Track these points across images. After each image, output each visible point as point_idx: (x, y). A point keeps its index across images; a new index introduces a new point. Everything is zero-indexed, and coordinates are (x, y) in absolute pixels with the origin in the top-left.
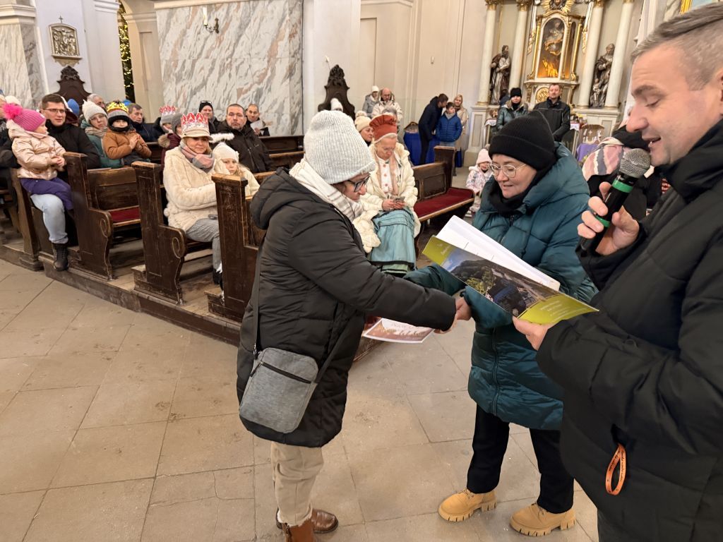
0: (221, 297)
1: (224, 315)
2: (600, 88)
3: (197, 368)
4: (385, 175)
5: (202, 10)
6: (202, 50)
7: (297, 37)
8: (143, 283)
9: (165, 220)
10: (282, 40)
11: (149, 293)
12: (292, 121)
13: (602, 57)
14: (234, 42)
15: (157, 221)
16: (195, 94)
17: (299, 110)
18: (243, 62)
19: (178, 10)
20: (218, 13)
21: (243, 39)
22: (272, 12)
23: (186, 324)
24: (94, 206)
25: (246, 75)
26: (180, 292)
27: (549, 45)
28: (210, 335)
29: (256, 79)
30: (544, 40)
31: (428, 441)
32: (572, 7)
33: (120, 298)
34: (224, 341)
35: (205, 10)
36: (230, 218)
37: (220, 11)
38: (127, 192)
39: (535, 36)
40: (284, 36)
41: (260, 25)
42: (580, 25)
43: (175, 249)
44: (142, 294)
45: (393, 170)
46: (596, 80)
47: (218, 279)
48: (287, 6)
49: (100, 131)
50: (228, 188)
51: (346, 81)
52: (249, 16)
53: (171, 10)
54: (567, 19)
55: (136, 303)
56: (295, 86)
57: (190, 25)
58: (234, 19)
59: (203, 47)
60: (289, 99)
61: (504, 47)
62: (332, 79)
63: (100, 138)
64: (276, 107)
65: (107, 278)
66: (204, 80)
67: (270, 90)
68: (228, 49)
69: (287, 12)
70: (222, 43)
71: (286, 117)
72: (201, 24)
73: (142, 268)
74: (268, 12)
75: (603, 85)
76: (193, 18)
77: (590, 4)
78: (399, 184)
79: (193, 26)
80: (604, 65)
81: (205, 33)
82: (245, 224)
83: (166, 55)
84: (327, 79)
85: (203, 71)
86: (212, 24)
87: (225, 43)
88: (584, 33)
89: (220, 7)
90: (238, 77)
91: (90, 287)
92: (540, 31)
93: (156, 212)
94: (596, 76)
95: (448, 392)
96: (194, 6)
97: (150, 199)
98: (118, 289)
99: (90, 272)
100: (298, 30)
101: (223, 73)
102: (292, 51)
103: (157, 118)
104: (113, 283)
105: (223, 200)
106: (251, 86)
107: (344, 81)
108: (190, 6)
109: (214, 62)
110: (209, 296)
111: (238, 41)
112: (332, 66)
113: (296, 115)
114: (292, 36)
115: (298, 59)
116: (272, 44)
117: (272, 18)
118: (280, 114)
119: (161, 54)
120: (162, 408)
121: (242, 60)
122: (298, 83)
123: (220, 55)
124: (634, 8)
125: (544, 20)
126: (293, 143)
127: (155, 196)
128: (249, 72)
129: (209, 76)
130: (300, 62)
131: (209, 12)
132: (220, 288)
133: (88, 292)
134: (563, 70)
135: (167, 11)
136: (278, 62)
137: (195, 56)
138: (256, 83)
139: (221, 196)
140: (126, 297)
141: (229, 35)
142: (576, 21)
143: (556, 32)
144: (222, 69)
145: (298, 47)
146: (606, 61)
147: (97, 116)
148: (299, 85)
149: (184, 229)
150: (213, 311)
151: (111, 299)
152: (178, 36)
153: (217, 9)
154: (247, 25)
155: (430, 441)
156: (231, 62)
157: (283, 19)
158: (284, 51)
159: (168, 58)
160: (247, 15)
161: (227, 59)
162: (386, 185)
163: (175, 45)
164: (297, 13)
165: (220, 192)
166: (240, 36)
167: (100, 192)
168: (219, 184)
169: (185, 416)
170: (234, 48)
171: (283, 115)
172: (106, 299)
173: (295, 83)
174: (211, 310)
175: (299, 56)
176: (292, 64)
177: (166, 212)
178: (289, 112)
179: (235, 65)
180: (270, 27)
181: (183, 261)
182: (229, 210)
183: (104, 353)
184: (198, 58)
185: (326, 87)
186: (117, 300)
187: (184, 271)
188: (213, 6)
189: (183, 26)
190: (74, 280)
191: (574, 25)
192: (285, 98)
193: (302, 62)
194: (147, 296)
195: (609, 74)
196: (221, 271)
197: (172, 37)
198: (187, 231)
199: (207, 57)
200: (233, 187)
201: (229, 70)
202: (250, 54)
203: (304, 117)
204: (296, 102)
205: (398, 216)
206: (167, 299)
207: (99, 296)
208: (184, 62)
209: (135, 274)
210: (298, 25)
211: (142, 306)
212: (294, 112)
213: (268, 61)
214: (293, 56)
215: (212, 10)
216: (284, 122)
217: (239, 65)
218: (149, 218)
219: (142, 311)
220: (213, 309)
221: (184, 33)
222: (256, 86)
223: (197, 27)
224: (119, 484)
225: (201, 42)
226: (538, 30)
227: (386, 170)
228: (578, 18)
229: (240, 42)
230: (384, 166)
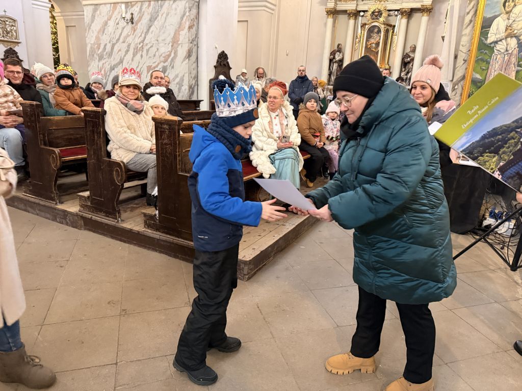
0: (155, 215)
1: (157, 230)
2: (406, 75)
3: (137, 272)
4: (276, 125)
5: (121, 6)
6: (120, 36)
7: (194, 28)
8: (87, 206)
9: (109, 154)
10: (183, 30)
11: (92, 214)
12: (189, 90)
13: (407, 54)
14: (145, 31)
15: (101, 155)
16: (114, 69)
17: (195, 83)
18: (152, 47)
19: (101, 6)
20: (133, 9)
21: (152, 29)
22: (176, 9)
23: (123, 238)
24: (45, 145)
25: (155, 55)
26: (119, 213)
27: (370, 44)
28: (145, 247)
29: (162, 59)
30: (367, 40)
31: (336, 326)
32: (386, 18)
33: (65, 219)
34: (156, 251)
35: (123, 6)
36: (166, 152)
37: (135, 7)
38: (72, 134)
39: (361, 38)
40: (185, 28)
41: (166, 18)
42: (392, 31)
43: (117, 178)
44: (85, 215)
45: (282, 120)
46: (403, 69)
47: (151, 201)
48: (187, 5)
49: (49, 87)
50: (166, 126)
51: (229, 63)
52: (158, 12)
53: (96, 6)
54: (383, 26)
55: (80, 222)
56: (192, 64)
57: (110, 19)
58: (146, 14)
59: (121, 34)
60: (187, 74)
61: (339, 45)
62: (220, 61)
63: (48, 93)
64: (178, 80)
65: (55, 203)
66: (121, 59)
67: (173, 67)
68: (141, 36)
69: (188, 10)
70: (136, 32)
71: (185, 88)
72: (119, 17)
73: (87, 194)
74: (172, 10)
75: (408, 73)
76: (113, 12)
77: (398, 17)
78: (287, 131)
79: (113, 18)
80: (409, 59)
81: (123, 23)
82: (179, 155)
83: (91, 39)
84: (216, 61)
85: (120, 52)
86: (128, 17)
87: (138, 32)
88: (394, 37)
89: (135, 5)
90: (148, 57)
91: (39, 210)
92: (364, 34)
93: (101, 149)
94: (403, 67)
95: (341, 287)
96: (114, 3)
97: (96, 137)
98: (65, 211)
99: (40, 198)
100: (195, 23)
101: (137, 54)
102: (191, 39)
103: (87, 83)
104: (60, 207)
105: (161, 136)
106: (158, 64)
107: (228, 63)
108: (111, 3)
109: (129, 46)
110: (145, 215)
111: (148, 30)
112: (220, 52)
113: (193, 86)
114: (190, 27)
115: (195, 45)
116: (175, 34)
117: (176, 14)
118: (180, 85)
119: (87, 39)
120: (112, 305)
121: (151, 45)
122: (194, 63)
123: (134, 40)
124: (429, 20)
125: (367, 26)
126: (193, 105)
127: (101, 134)
128: (157, 53)
129: (125, 56)
130: (196, 47)
131: (126, 7)
132: (154, 209)
133: (38, 215)
134: (380, 61)
135: (93, 7)
136: (180, 47)
137: (114, 41)
138: (162, 61)
139: (159, 132)
140: (71, 218)
141: (142, 26)
142: (389, 28)
143: (375, 35)
144: (136, 51)
145: (194, 36)
146: (410, 57)
147: (47, 75)
148: (195, 64)
149: (125, 161)
150: (148, 227)
151: (58, 220)
152: (101, 26)
153: (132, 6)
154: (156, 18)
155: (337, 325)
156: (142, 46)
157: (184, 15)
158: (184, 38)
159: (92, 42)
160: (156, 11)
161: (140, 44)
162: (277, 132)
163: (98, 32)
164: (194, 11)
165: (159, 130)
166: (150, 27)
167: (49, 134)
168: (159, 123)
169: (134, 311)
170: (145, 35)
171: (183, 86)
172: (53, 220)
173: (192, 63)
174: (146, 226)
175: (195, 43)
176: (190, 48)
177: (109, 148)
178: (187, 84)
179: (146, 48)
180: (174, 20)
181: (122, 188)
182: (166, 144)
183: (58, 261)
184: (117, 43)
185: (215, 66)
186: (64, 221)
187: (123, 196)
188: (129, 4)
189: (106, 18)
190: (25, 205)
191: (387, 31)
192: (185, 73)
193: (198, 47)
194: (90, 216)
195: (412, 66)
196: (157, 194)
197: (96, 26)
198: (127, 163)
199: (124, 42)
200: (170, 125)
201: (141, 52)
202: (158, 41)
203: (199, 88)
204: (193, 76)
205: (288, 152)
206: (107, 218)
207: (47, 218)
208: (106, 45)
209: (80, 199)
210: (195, 20)
211: (86, 224)
212: (191, 84)
213: (172, 46)
214: (191, 43)
215: (128, 7)
216: (184, 91)
217: (149, 48)
218: (94, 153)
219: (85, 229)
220: (148, 225)
221: (106, 24)
222: (162, 64)
223: (116, 19)
224: (85, 370)
225: (120, 31)
226: (363, 34)
227: (276, 121)
228: (391, 26)
229: (150, 31)
230: (275, 118)
